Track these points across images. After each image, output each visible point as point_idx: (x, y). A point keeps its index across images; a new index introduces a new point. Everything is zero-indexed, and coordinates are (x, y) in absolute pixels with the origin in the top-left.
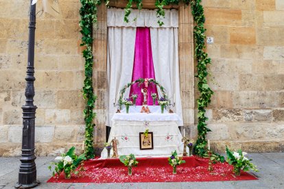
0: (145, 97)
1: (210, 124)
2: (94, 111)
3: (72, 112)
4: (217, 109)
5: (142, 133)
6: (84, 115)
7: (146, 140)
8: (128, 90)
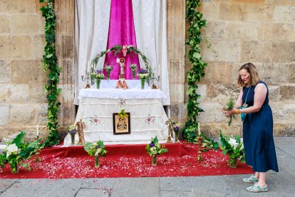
0: (122, 69)
1: (203, 103)
2: (59, 86)
3: (30, 87)
4: (212, 84)
5: (117, 114)
6: (46, 91)
7: (121, 123)
8: (102, 60)
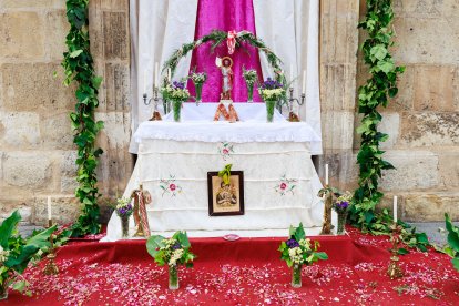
0: (226, 80)
1: (391, 151)
2: (99, 116)
3: (43, 118)
4: (412, 111)
5: (216, 174)
6: (73, 127)
8: (185, 62)
